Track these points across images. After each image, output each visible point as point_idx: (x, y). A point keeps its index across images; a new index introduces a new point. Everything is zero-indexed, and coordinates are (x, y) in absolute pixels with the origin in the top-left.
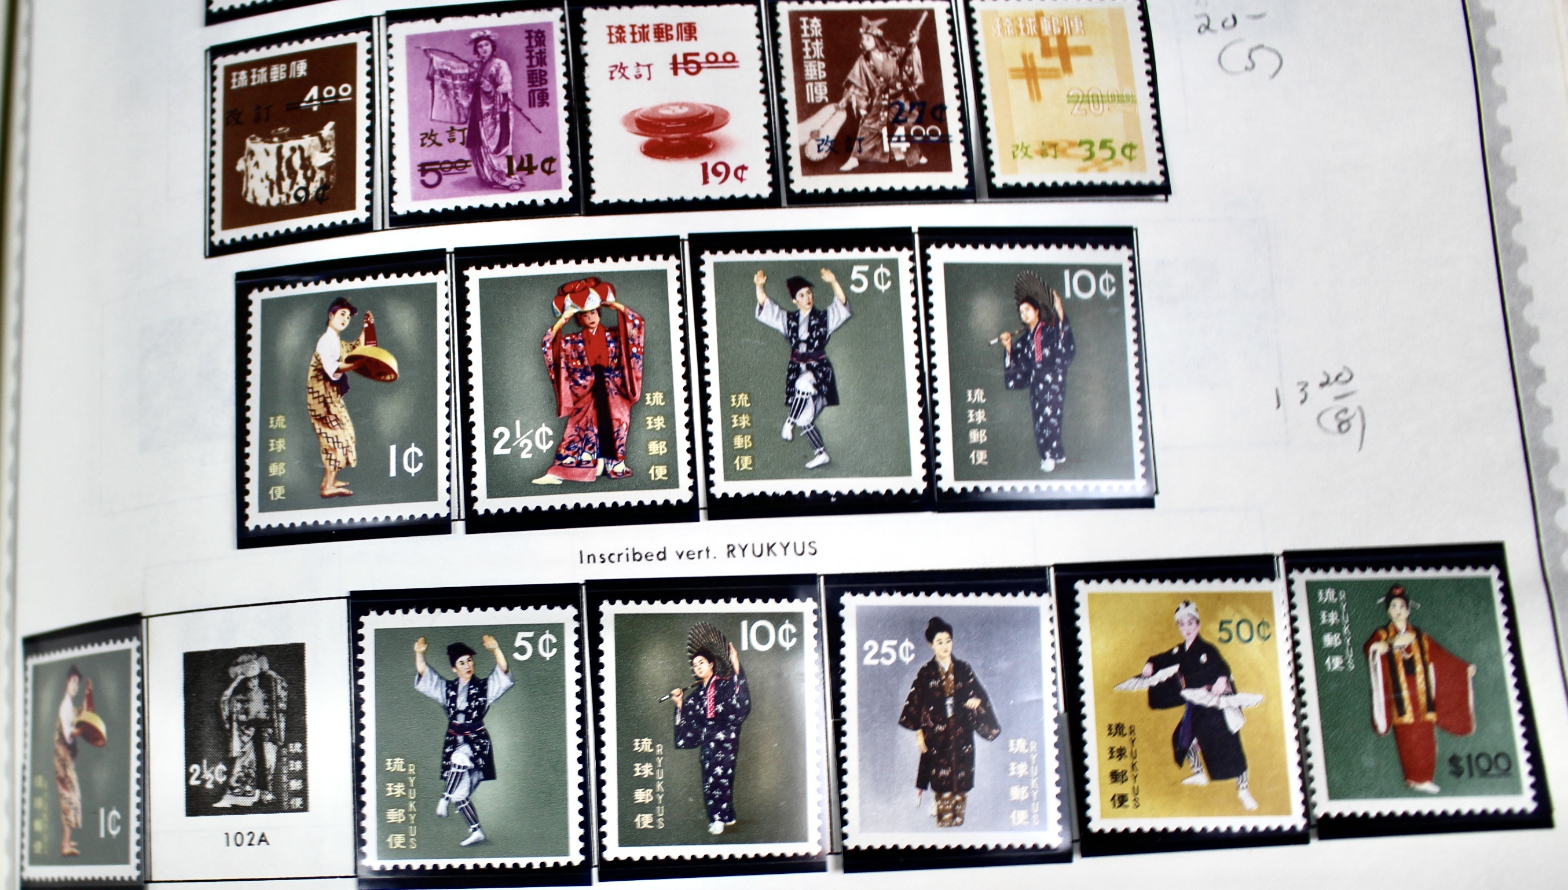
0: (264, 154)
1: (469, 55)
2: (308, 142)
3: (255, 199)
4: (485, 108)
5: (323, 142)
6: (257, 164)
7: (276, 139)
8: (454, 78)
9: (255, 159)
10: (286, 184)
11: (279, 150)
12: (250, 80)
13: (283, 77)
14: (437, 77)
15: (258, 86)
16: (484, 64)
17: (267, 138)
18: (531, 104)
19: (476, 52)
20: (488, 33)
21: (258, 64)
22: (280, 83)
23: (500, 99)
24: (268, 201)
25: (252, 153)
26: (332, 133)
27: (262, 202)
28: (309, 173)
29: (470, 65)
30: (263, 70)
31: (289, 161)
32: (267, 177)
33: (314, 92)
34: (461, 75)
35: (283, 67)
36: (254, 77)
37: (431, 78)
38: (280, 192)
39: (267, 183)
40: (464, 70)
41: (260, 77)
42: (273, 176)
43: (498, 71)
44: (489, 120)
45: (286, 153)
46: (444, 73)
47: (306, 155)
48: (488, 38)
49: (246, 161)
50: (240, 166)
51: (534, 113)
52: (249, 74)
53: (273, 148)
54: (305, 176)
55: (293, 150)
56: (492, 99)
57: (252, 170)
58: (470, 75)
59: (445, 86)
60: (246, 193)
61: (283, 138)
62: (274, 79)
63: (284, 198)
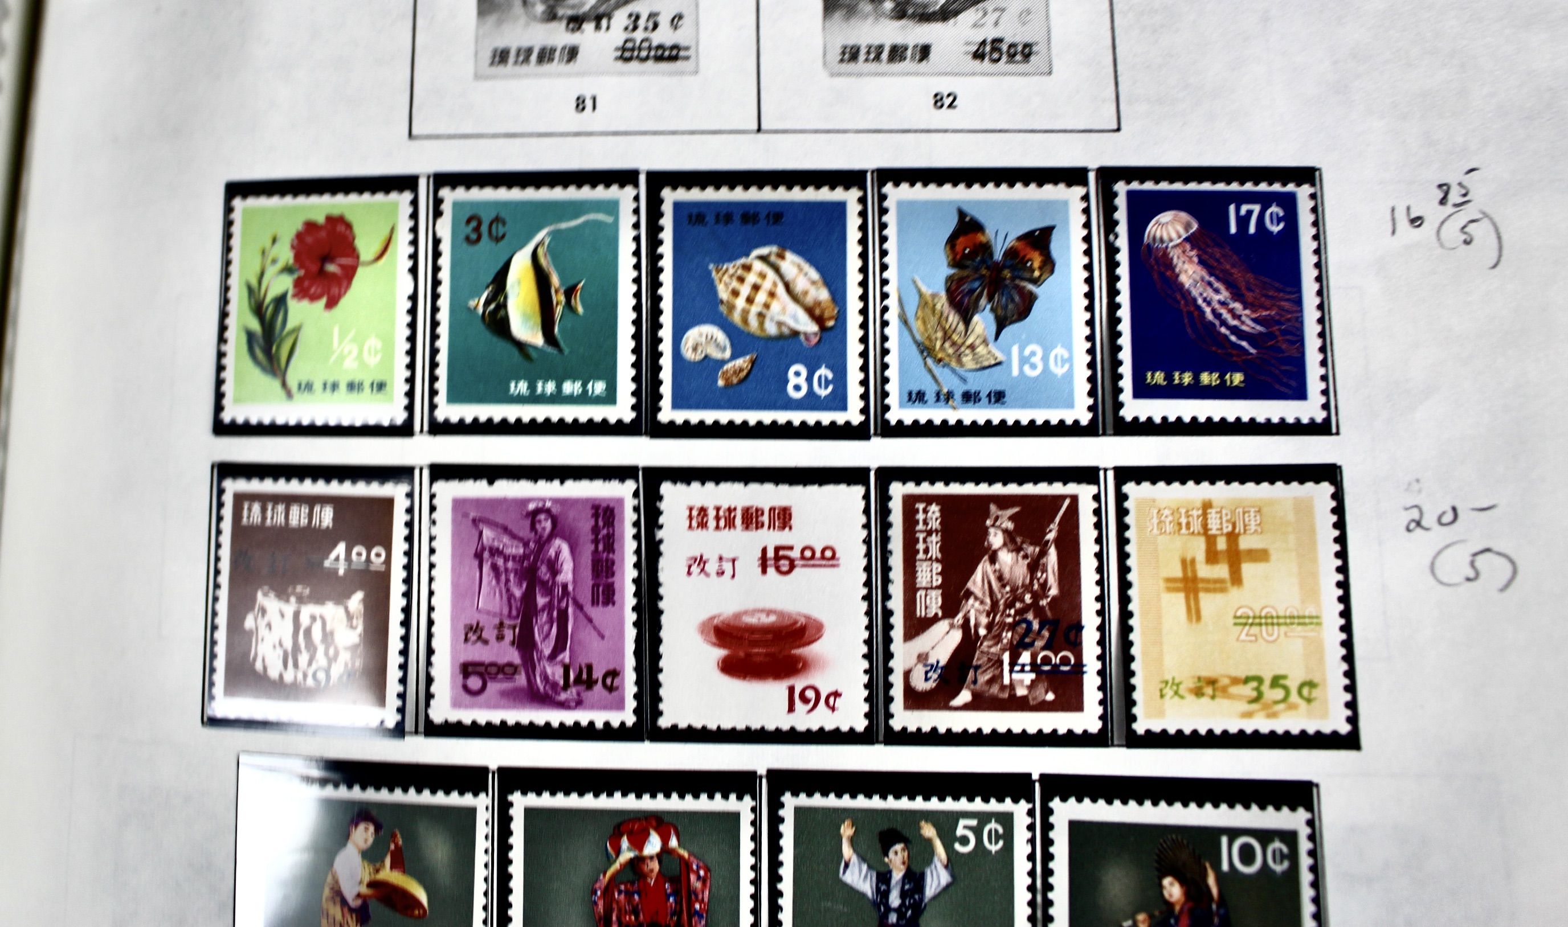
0: (279, 616)
1: (523, 530)
2: (331, 611)
3: (265, 668)
4: (541, 601)
5: (349, 616)
6: (269, 626)
7: (293, 599)
8: (506, 559)
9: (266, 619)
10: (303, 658)
11: (297, 615)
12: (264, 518)
13: (304, 522)
14: (486, 555)
15: (273, 528)
16: (543, 543)
17: (282, 595)
18: (595, 602)
19: (533, 527)
20: (548, 504)
21: (276, 499)
22: (300, 531)
23: (558, 591)
24: (281, 676)
25: (263, 611)
26: (361, 607)
27: (273, 673)
28: (331, 652)
29: (526, 545)
30: (281, 508)
31: (308, 632)
32: (281, 644)
33: (341, 549)
34: (514, 558)
35: (305, 510)
36: (269, 513)
37: (479, 556)
38: (296, 665)
39: (280, 652)
40: (516, 549)
41: (276, 516)
42: (288, 644)
43: (558, 554)
44: (544, 617)
45: (305, 620)
46: (495, 552)
47: (328, 628)
48: (548, 511)
49: (256, 619)
50: (249, 622)
51: (597, 613)
52: (264, 510)
53: (289, 609)
54: (326, 653)
55: (313, 618)
56: (548, 591)
57: (263, 631)
58: (525, 557)
59: (494, 567)
60: (255, 659)
61: (301, 600)
62: (294, 522)
63: (300, 676)
